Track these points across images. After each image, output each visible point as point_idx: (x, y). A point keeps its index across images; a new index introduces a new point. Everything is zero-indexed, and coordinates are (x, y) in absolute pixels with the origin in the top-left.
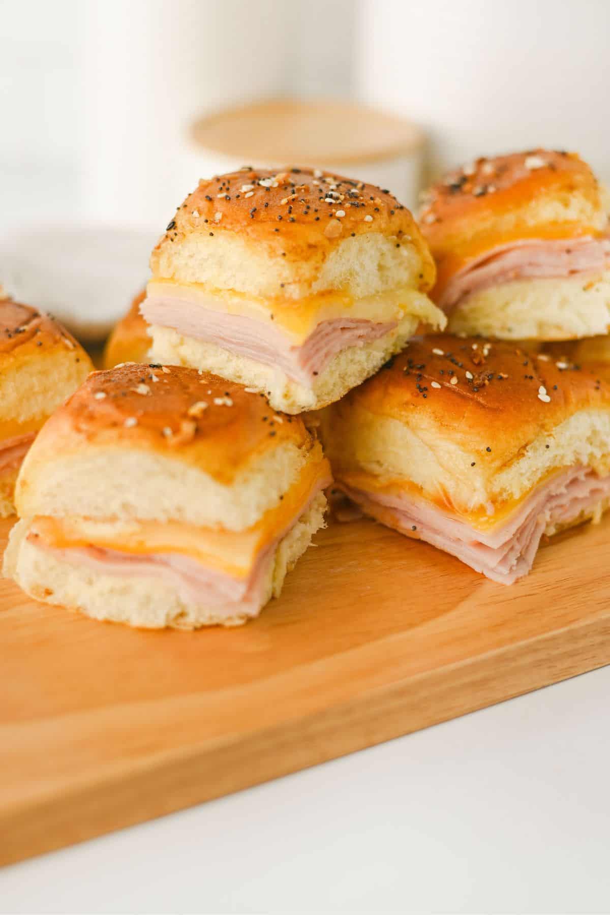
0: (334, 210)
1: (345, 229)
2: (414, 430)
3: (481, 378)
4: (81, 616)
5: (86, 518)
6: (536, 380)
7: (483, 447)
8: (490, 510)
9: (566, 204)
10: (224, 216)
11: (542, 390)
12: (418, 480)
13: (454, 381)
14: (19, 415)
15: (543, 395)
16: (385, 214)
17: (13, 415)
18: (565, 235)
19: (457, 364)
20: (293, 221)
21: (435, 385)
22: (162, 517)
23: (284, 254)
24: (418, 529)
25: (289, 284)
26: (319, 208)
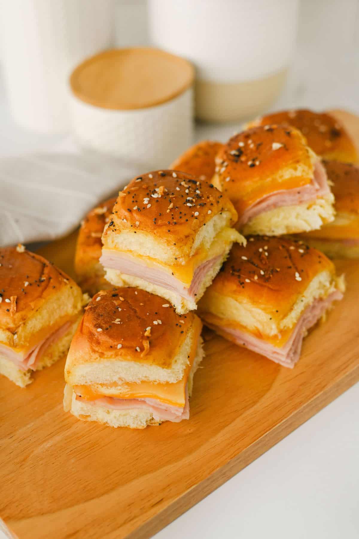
0: (193, 212)
1: (200, 222)
2: (240, 303)
3: (268, 273)
4: (106, 427)
5: (102, 385)
6: (293, 269)
7: (274, 310)
8: (280, 337)
9: (296, 169)
10: (140, 222)
11: (297, 275)
12: (244, 324)
13: (256, 278)
14: (50, 322)
15: (298, 278)
16: (215, 204)
17: (47, 323)
18: (297, 185)
19: (254, 265)
20: (176, 223)
21: (247, 281)
22: (139, 382)
23: (175, 244)
24: (246, 344)
25: (179, 258)
26: (186, 213)
